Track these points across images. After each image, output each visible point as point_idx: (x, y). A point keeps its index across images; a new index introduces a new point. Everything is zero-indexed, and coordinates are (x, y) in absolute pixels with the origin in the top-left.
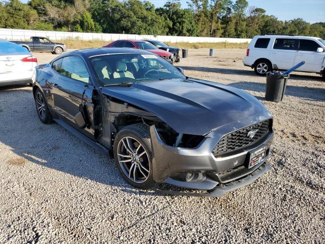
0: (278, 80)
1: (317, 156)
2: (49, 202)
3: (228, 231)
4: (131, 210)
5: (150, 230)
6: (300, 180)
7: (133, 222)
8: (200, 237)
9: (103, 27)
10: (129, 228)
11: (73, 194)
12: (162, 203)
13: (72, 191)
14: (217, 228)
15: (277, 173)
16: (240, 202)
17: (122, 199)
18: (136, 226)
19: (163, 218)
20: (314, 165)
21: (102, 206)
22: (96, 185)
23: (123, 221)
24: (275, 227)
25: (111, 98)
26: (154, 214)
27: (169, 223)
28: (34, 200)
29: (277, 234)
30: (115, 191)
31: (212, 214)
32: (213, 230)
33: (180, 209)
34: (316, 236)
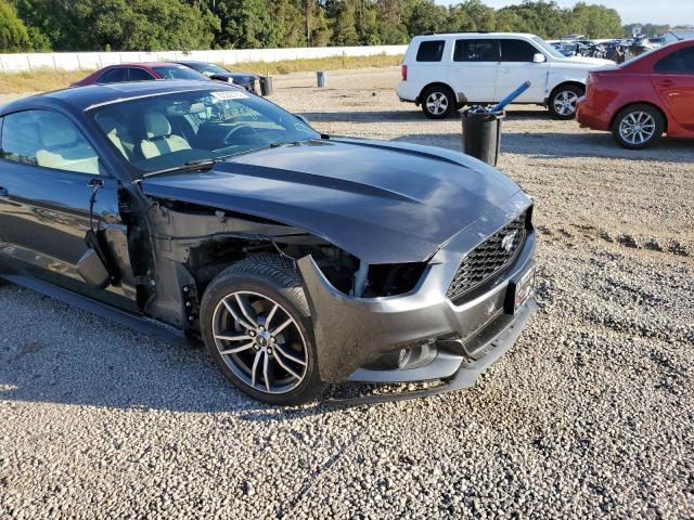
0: (486, 125)
1: (601, 266)
2: (64, 490)
3: (506, 455)
4: (283, 459)
5: (343, 496)
6: (591, 319)
7: (297, 488)
8: (455, 484)
9: (52, 39)
10: (293, 504)
11: (122, 455)
12: (344, 426)
13: (118, 447)
14: (481, 453)
15: (545, 313)
16: (502, 388)
17: (250, 438)
18: (309, 495)
19: (361, 461)
20: (602, 283)
21: (209, 467)
22: (174, 420)
23: (274, 492)
24: (587, 423)
25: (171, 205)
26: (337, 457)
27: (380, 470)
28: (19, 496)
29: (596, 438)
30: (228, 424)
31: (459, 426)
32: (475, 461)
33: (389, 433)
34: (663, 423)
